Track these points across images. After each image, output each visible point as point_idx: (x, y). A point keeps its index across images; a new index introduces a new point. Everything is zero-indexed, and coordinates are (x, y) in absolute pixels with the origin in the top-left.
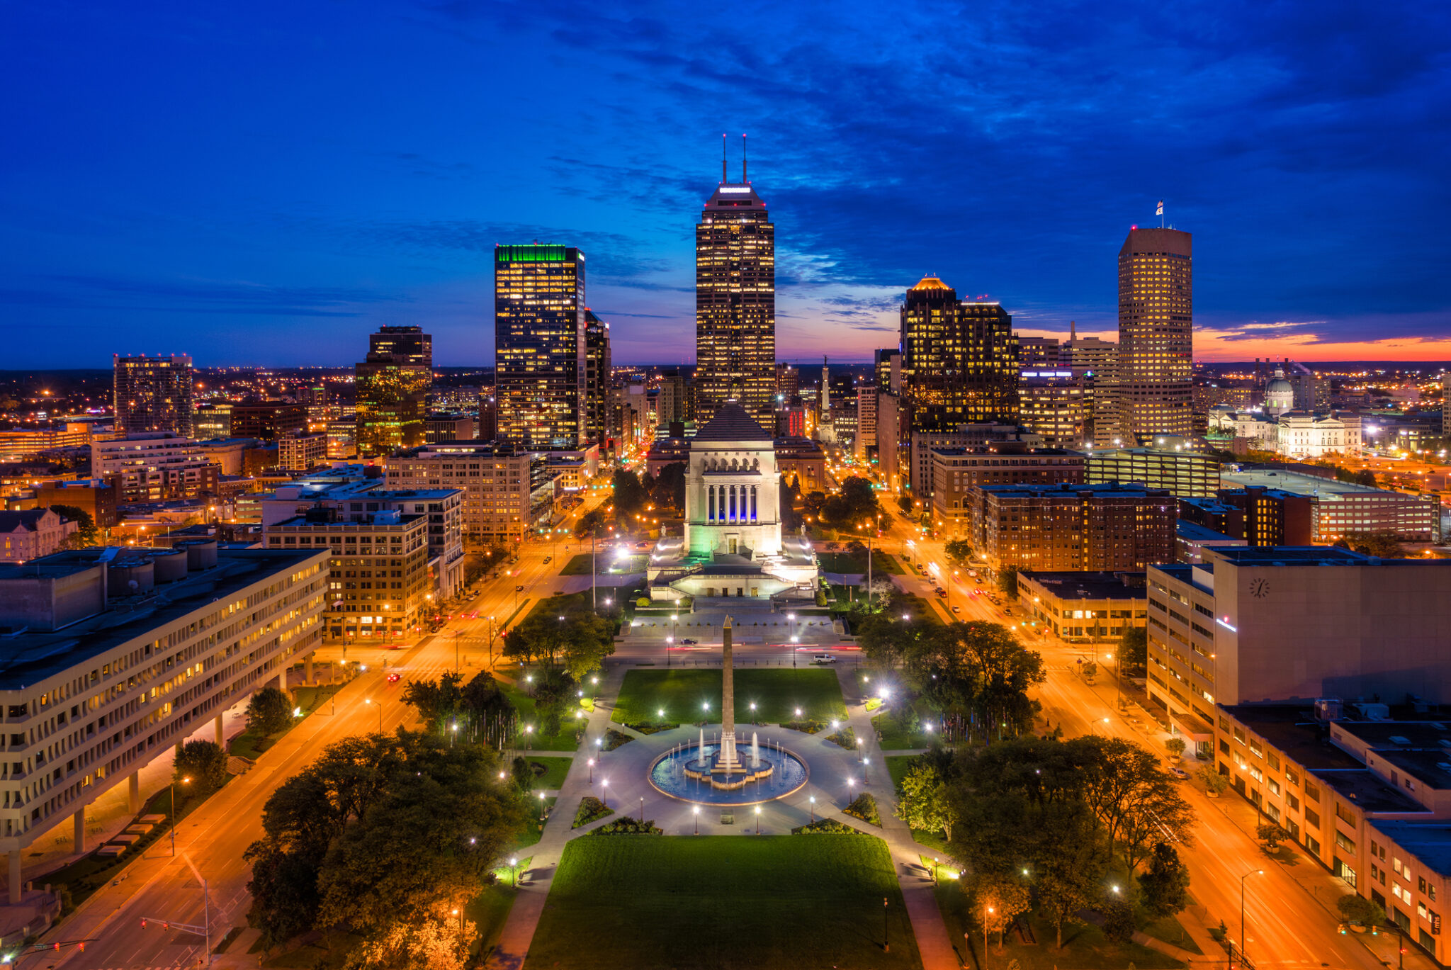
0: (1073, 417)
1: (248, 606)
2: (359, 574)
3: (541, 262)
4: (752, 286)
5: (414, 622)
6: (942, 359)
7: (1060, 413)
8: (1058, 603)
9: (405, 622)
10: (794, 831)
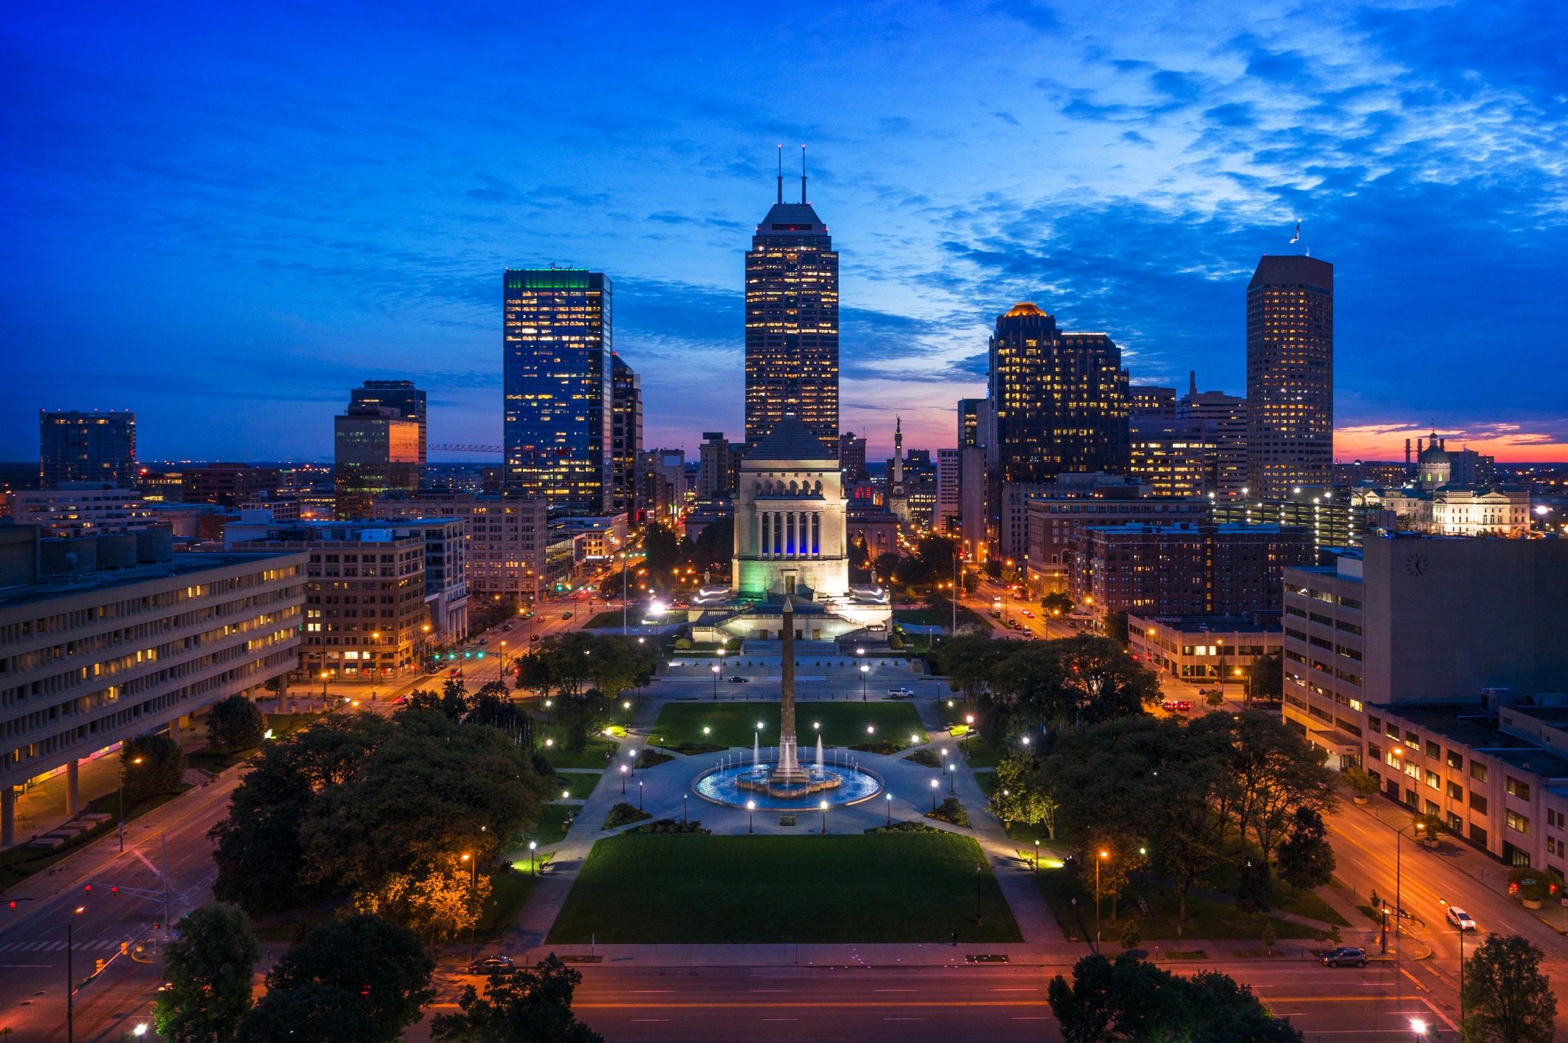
0: (1192, 474)
1: (211, 594)
2: (342, 600)
3: (559, 290)
4: (812, 327)
5: (408, 661)
6: (1039, 399)
7: (1177, 469)
8: (1178, 639)
9: (398, 659)
10: (866, 831)
